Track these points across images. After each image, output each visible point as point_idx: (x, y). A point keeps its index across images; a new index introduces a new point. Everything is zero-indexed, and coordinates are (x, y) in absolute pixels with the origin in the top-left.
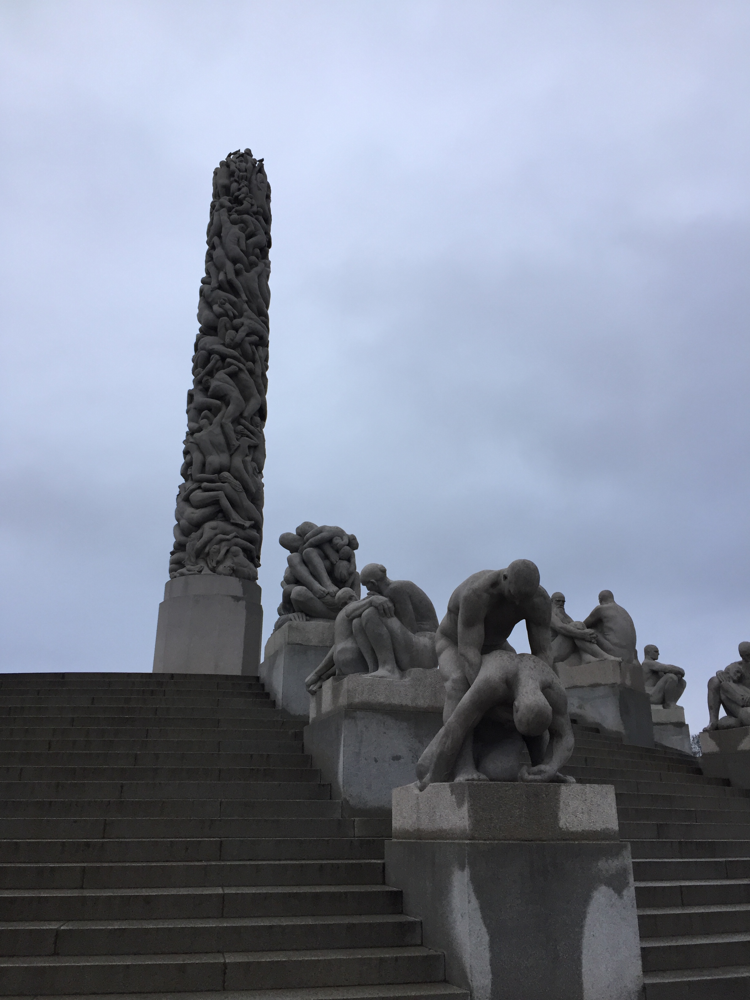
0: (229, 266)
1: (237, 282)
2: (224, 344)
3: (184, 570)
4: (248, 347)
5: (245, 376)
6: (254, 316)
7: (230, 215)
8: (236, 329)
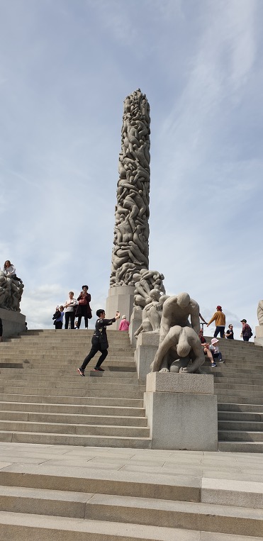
0: (130, 145)
1: (134, 153)
2: (129, 183)
3: (115, 284)
4: (139, 183)
6: (143, 168)
7: (130, 122)
8: (134, 175)
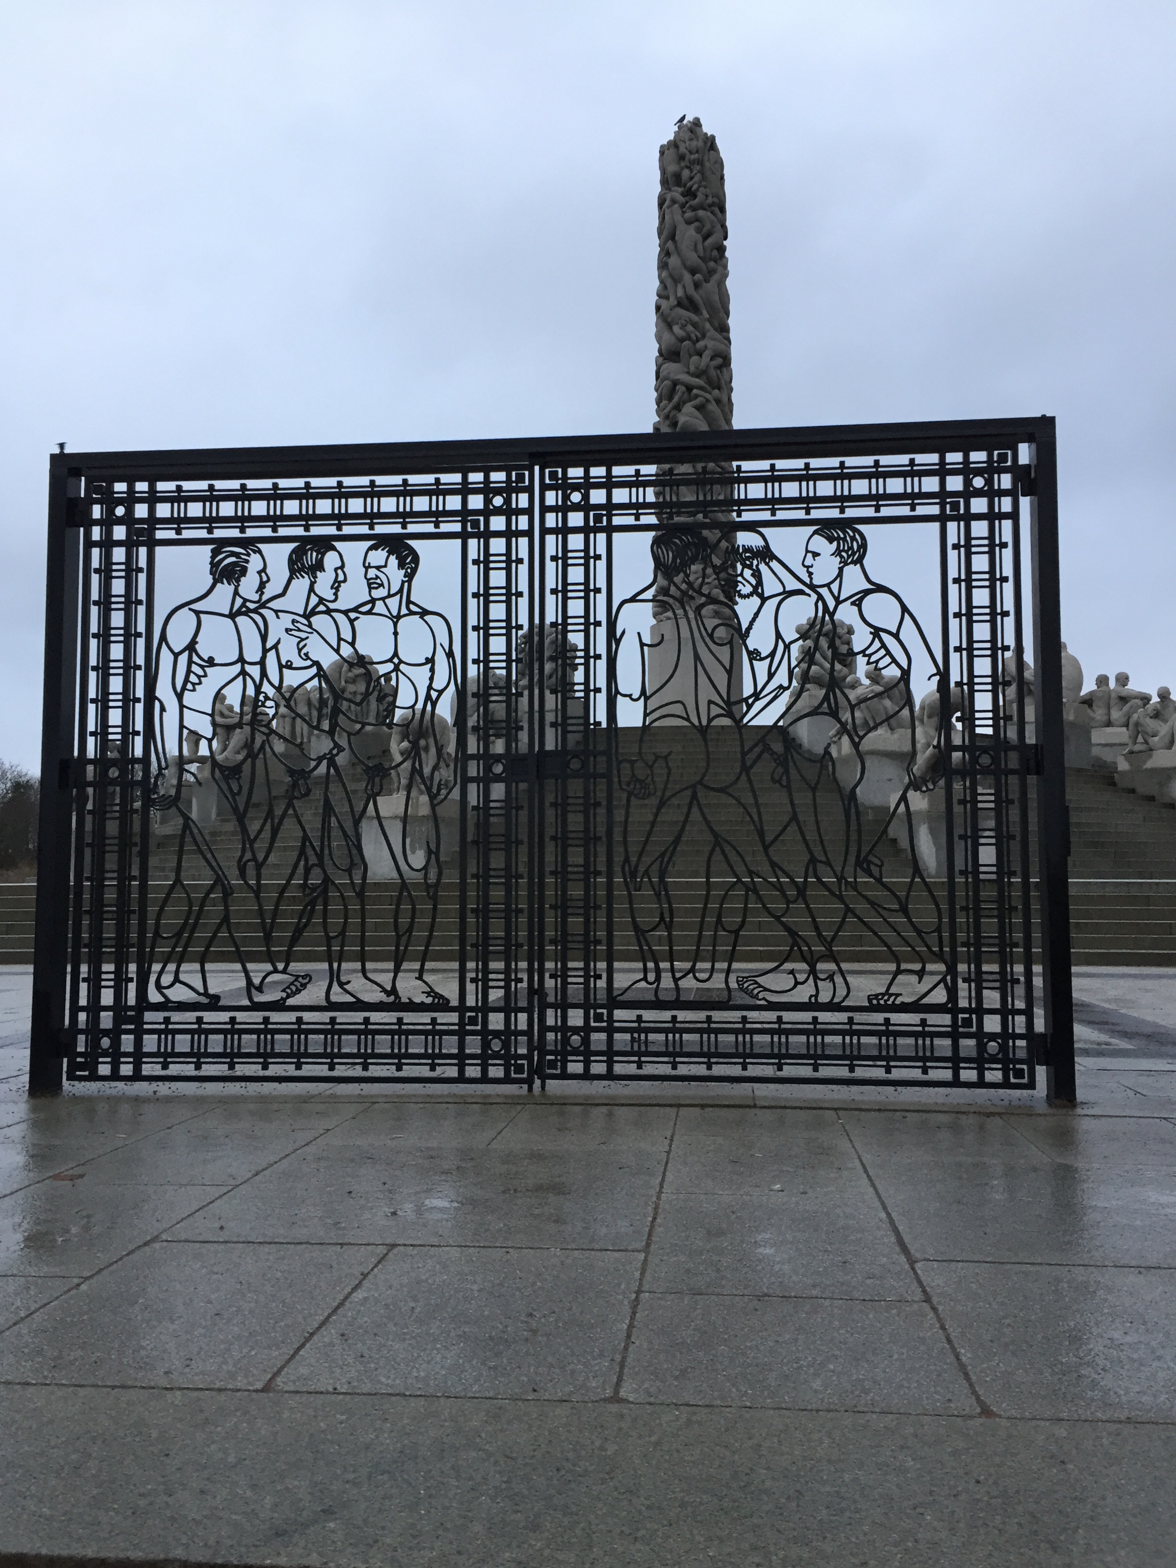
0: (687, 277)
1: (697, 297)
2: (688, 373)
4: (713, 373)
5: (712, 407)
6: (717, 335)
7: (684, 212)
8: (700, 354)
